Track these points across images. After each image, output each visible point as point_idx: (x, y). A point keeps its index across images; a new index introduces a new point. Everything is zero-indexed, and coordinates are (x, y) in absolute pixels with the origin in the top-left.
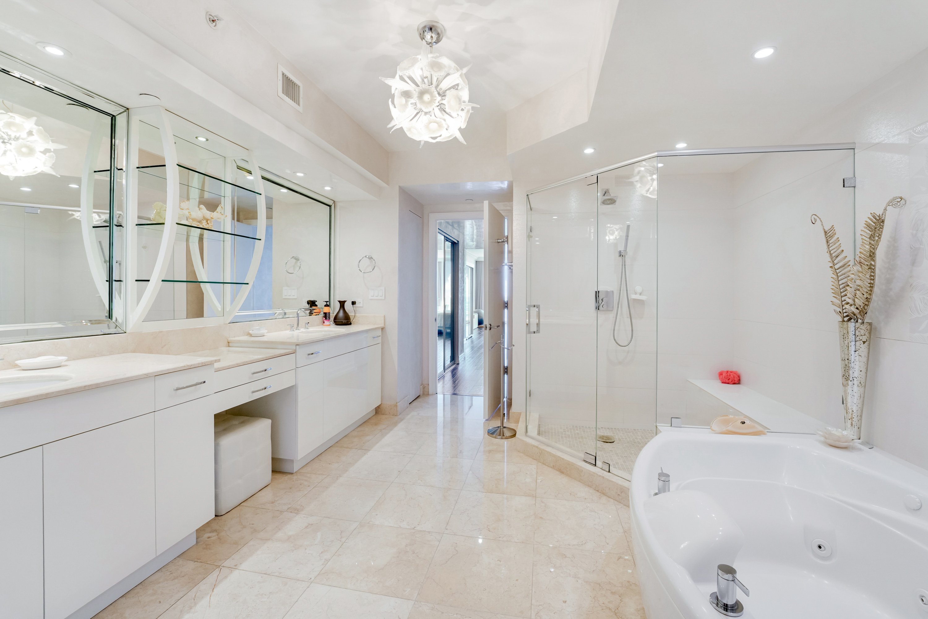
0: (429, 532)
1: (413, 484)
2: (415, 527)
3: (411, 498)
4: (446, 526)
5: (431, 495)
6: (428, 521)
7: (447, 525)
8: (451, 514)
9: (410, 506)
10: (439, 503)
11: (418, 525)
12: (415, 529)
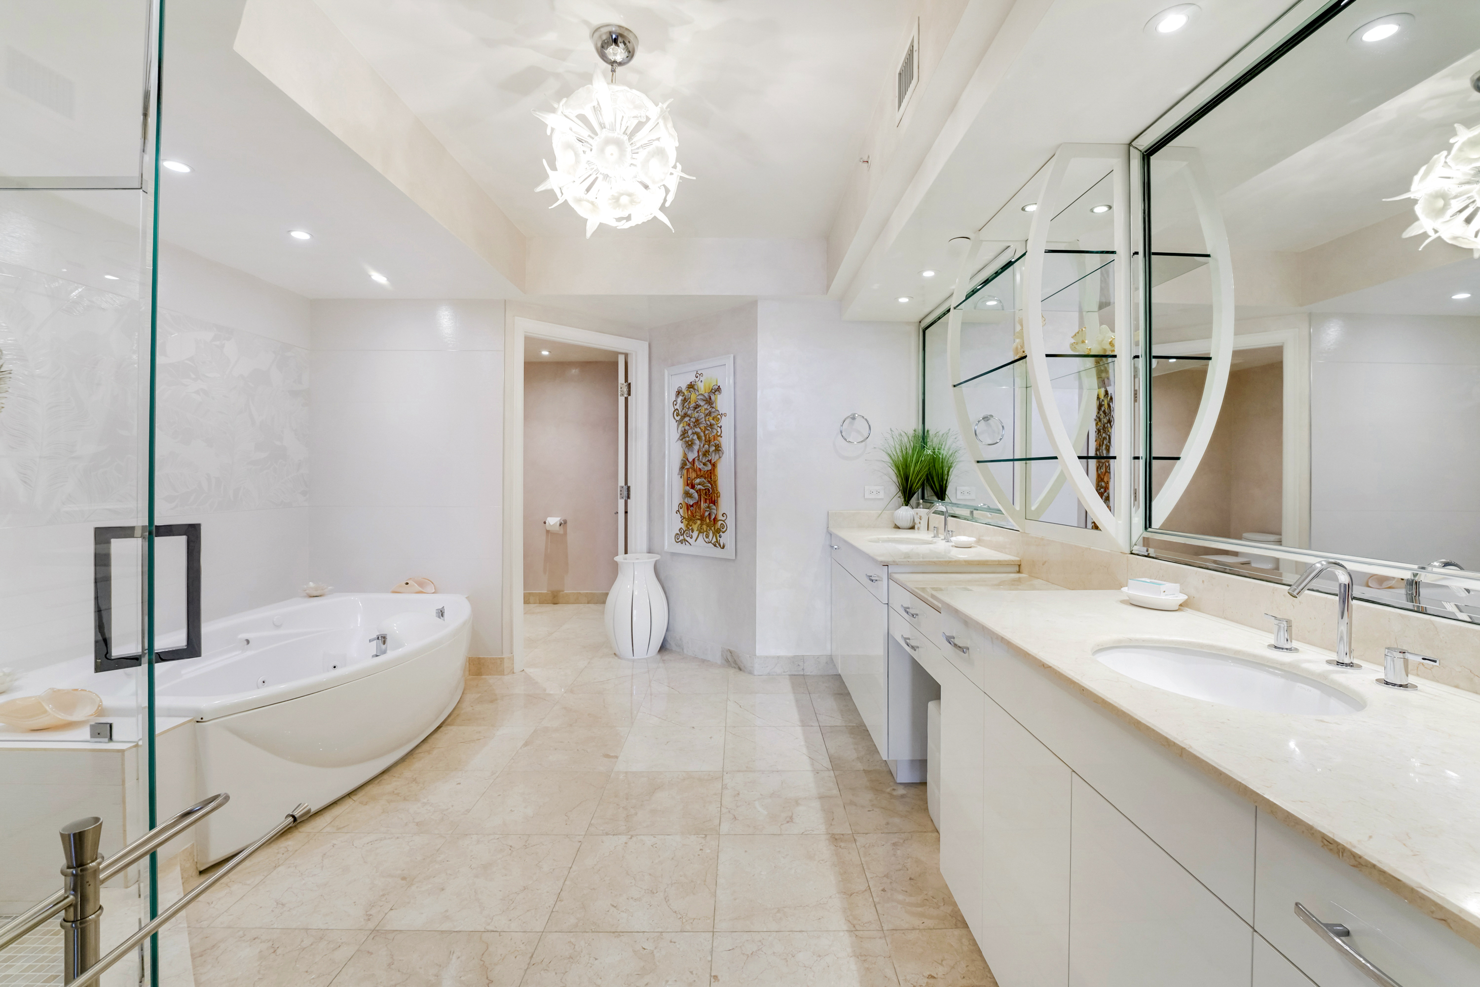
0: (607, 834)
1: (662, 932)
2: (631, 838)
3: (653, 893)
4: (580, 846)
5: (613, 906)
6: (611, 851)
7: (579, 848)
8: (571, 868)
9: (650, 875)
10: (594, 889)
11: (626, 843)
12: (630, 837)
